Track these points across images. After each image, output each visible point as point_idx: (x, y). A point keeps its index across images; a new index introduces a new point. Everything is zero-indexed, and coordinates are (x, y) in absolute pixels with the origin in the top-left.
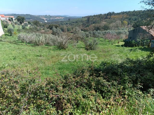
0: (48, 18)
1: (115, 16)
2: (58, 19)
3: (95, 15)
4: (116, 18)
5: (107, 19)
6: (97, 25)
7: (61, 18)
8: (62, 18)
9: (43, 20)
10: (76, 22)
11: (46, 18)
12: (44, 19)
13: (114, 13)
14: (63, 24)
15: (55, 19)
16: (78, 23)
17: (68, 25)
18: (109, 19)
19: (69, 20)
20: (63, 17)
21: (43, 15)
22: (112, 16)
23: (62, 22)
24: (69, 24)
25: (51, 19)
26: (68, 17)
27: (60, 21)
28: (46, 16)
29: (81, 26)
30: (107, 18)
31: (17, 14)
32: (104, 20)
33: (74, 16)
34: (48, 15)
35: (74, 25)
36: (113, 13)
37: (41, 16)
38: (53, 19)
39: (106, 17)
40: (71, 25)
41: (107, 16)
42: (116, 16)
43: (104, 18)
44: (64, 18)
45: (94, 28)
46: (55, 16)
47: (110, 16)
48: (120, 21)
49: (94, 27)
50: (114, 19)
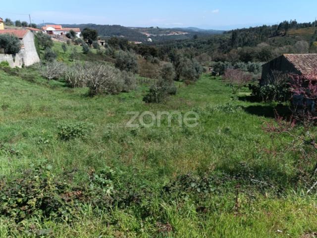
0: (154, 34)
1: (297, 31)
2: (174, 35)
3: (253, 27)
4: (298, 34)
5: (277, 38)
6: (247, 49)
7: (180, 33)
8: (184, 33)
9: (145, 36)
10: (209, 42)
11: (152, 33)
12: (147, 34)
13: (296, 22)
14: (182, 45)
15: (168, 35)
16: (212, 45)
17: (190, 48)
18: (283, 36)
19: (195, 37)
20: (185, 31)
21: (145, 27)
22: (291, 31)
23: (180, 41)
24: (194, 47)
25: (161, 35)
26: (197, 31)
27: (176, 40)
28: (151, 30)
29: (216, 52)
30: (278, 35)
31: (97, 24)
32: (269, 39)
33: (211, 29)
34: (155, 27)
35: (204, 49)
36: (294, 23)
37: (142, 28)
38: (165, 35)
39: (276, 31)
40: (198, 48)
41: (278, 31)
42: (300, 31)
43: (270, 33)
44: (187, 33)
45: (239, 56)
46: (169, 29)
47: (286, 31)
48: (306, 42)
49: (240, 53)
50: (294, 38)
